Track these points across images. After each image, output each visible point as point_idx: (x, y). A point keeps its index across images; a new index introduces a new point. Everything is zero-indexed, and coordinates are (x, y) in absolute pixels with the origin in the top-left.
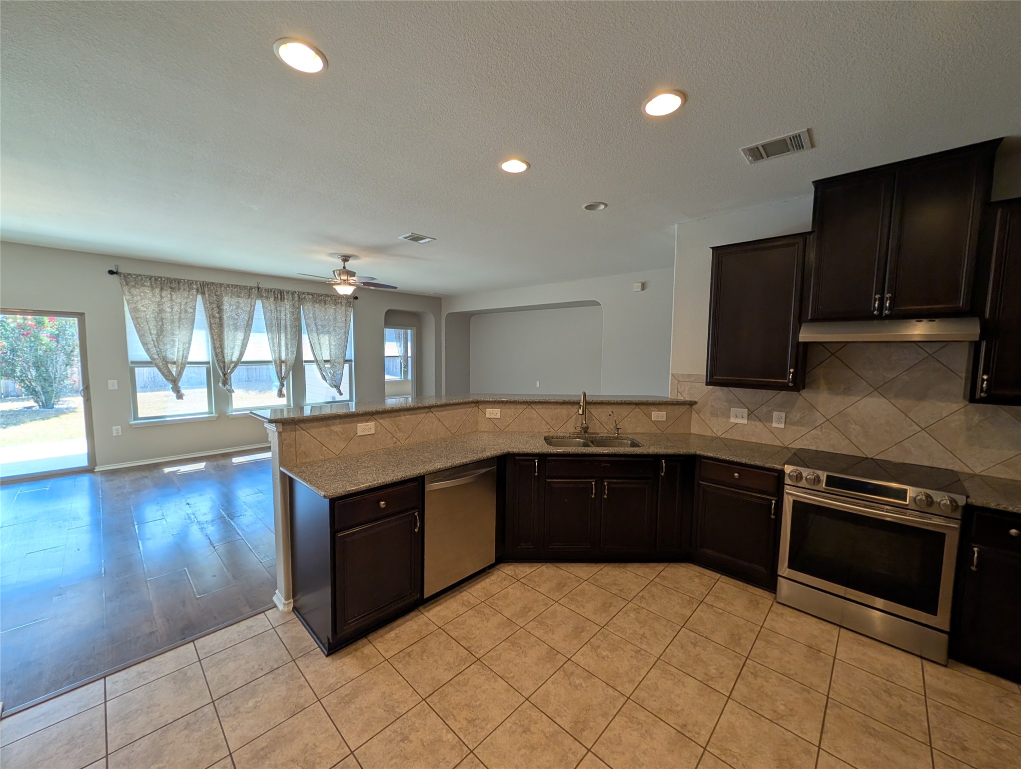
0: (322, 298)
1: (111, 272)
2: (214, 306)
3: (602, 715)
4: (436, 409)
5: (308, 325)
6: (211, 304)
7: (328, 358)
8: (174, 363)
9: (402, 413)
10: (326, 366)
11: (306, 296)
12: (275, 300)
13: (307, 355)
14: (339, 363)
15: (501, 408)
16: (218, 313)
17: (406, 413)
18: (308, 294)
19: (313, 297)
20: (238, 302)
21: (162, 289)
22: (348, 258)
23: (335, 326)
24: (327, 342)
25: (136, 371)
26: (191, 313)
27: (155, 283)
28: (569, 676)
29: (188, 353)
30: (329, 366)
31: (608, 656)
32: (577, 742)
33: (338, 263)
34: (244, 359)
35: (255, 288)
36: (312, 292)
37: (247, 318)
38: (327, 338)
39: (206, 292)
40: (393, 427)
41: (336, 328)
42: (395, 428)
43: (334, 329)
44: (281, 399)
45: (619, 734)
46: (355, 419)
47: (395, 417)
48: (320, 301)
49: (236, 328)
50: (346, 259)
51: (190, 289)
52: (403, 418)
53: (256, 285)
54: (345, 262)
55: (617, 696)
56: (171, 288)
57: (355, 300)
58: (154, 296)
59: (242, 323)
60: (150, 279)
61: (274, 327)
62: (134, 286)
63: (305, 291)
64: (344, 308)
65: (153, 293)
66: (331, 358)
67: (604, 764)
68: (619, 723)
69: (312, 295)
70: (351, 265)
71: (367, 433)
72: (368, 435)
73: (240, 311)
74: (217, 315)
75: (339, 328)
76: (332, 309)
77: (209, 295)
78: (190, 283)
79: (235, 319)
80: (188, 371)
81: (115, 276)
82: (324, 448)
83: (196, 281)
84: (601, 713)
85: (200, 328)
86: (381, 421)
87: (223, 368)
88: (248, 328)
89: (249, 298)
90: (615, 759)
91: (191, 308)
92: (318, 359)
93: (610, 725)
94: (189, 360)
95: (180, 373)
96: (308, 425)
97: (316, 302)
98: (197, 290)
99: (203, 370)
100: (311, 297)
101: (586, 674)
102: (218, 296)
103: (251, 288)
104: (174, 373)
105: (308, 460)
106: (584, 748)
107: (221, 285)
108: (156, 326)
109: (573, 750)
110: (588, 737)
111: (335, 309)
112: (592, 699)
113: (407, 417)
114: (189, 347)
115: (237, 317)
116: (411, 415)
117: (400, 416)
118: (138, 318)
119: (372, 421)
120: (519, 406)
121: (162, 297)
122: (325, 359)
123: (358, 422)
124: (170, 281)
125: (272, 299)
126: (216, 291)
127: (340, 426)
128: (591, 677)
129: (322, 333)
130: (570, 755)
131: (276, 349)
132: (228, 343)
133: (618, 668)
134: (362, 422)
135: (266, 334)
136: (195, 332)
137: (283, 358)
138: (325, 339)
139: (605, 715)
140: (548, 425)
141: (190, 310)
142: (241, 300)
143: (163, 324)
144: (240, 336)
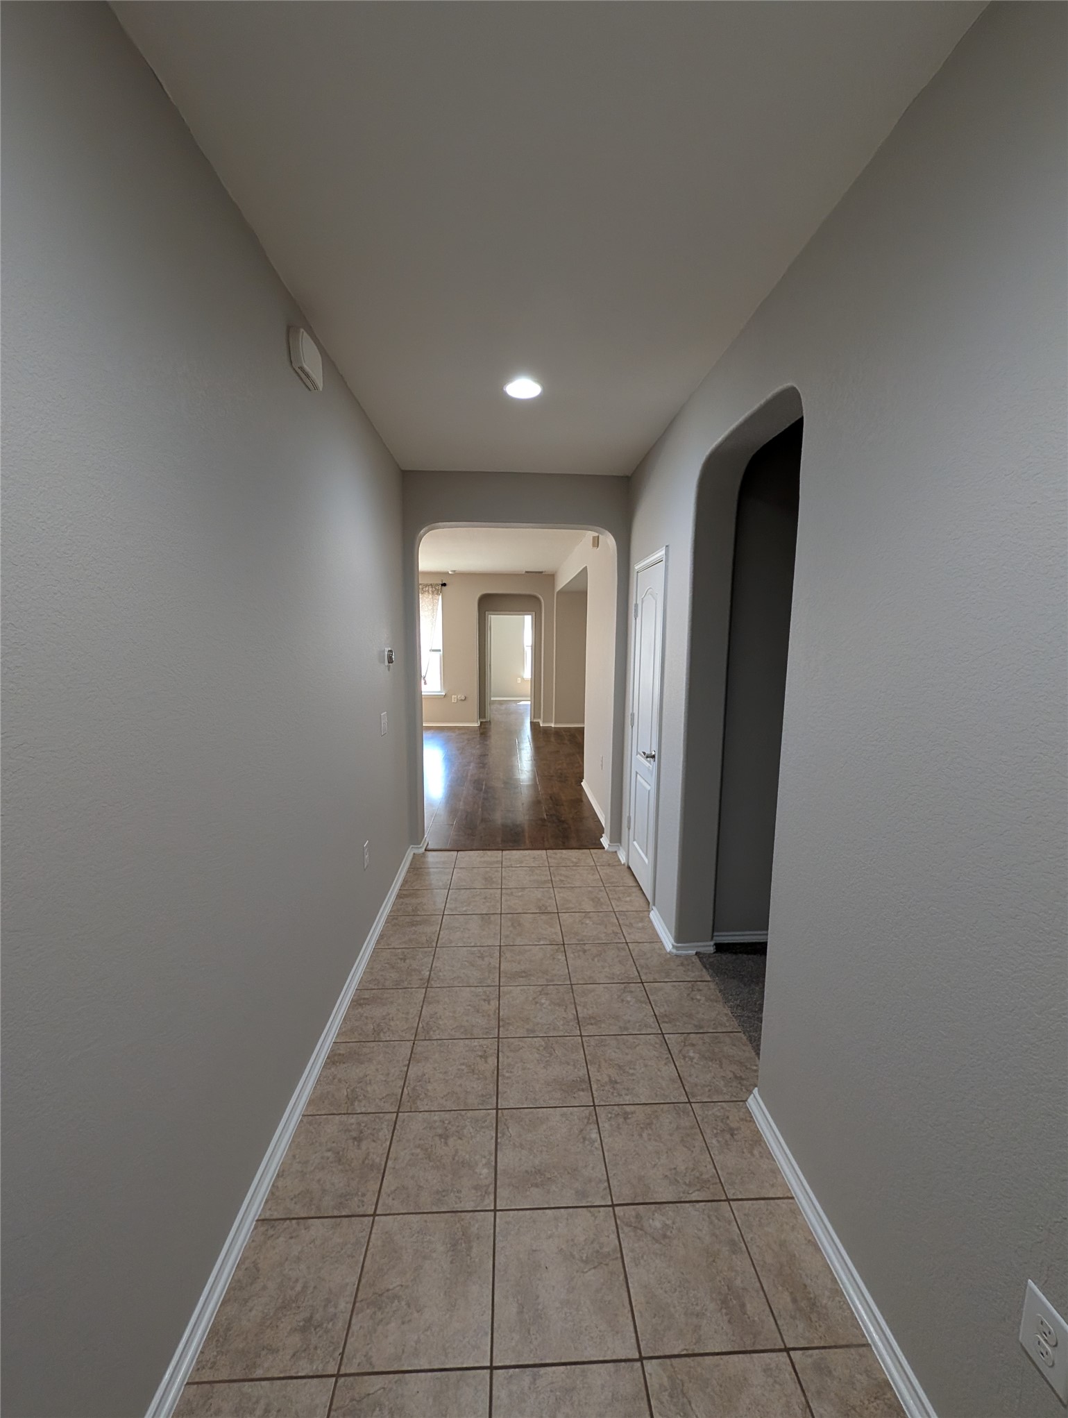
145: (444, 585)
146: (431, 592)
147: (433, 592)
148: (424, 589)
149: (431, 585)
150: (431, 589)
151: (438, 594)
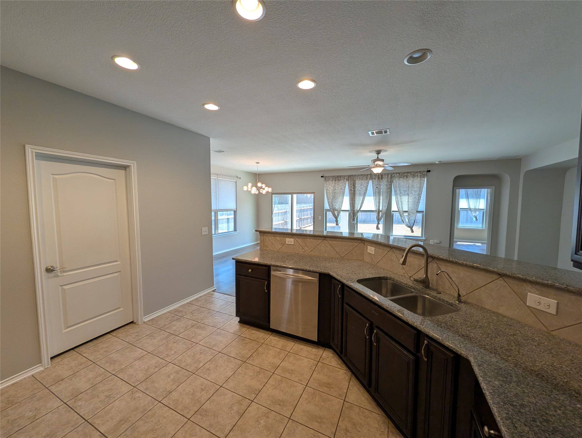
0: (405, 174)
1: (322, 177)
2: (352, 185)
3: (210, 424)
4: (330, 239)
5: (395, 191)
6: (351, 184)
7: (407, 210)
8: (337, 210)
9: (308, 237)
10: (405, 214)
11: (396, 175)
12: (378, 179)
13: (394, 208)
14: (413, 213)
15: (375, 247)
16: (353, 188)
17: (310, 238)
18: (397, 173)
19: (400, 174)
20: (362, 182)
21: (335, 180)
22: (379, 152)
23: (412, 191)
24: (407, 200)
25: (327, 213)
26: (344, 189)
27: (334, 178)
28: (239, 403)
29: (342, 206)
30: (407, 214)
31: (260, 424)
32: (194, 413)
33: (374, 156)
34: (361, 209)
35: (369, 174)
36: (399, 172)
37: (365, 190)
38: (407, 198)
39: (350, 180)
40: (303, 243)
41: (412, 192)
42: (304, 244)
43: (411, 192)
44: (377, 230)
45: (197, 435)
46: (285, 236)
47: (304, 239)
48: (404, 176)
49: (360, 195)
50: (378, 152)
51: (344, 179)
52: (308, 240)
53: (370, 173)
54: (378, 155)
55: (225, 433)
56: (338, 180)
57: (428, 173)
58: (332, 184)
59: (363, 192)
60: (332, 177)
61: (377, 193)
62: (327, 181)
63: (395, 172)
64: (419, 179)
65: (332, 183)
66: (408, 209)
67: (180, 428)
68: (204, 434)
69: (399, 173)
70: (381, 156)
71: (290, 243)
72: (291, 244)
73: (362, 186)
74: (353, 189)
75: (415, 191)
76: (410, 180)
77: (351, 181)
78: (344, 176)
79: (360, 191)
80: (342, 213)
81: (323, 178)
82: (273, 246)
83: (346, 175)
84: (212, 423)
85: (347, 196)
86: (297, 239)
87: (354, 213)
88: (365, 195)
89: (366, 180)
90: (182, 434)
91: (344, 187)
92: (400, 210)
93: (204, 429)
94: (342, 209)
95: (338, 215)
96: (268, 235)
97: (401, 177)
98: (347, 179)
99: (347, 213)
100: (398, 175)
101: (242, 412)
102: (354, 180)
103: (368, 175)
104: (336, 215)
105: (267, 249)
106: (190, 416)
107: (355, 175)
108: (332, 196)
109: (190, 412)
110: (197, 418)
111: (413, 180)
112: (222, 417)
113: (311, 240)
114: (342, 203)
115: (360, 189)
116: (313, 239)
117: (307, 239)
118: (327, 193)
119: (293, 238)
120: (385, 248)
121: (335, 184)
122: (404, 210)
123: (286, 237)
124: (338, 177)
125: (377, 179)
126: (354, 178)
127: (279, 237)
128: (239, 415)
129: (404, 195)
130: (187, 410)
131: (377, 204)
132: (357, 202)
133: (249, 432)
134: (288, 238)
135: (373, 197)
136: (345, 197)
137: (381, 209)
138: (405, 199)
139: (211, 426)
140: (403, 270)
141: (343, 188)
142: (363, 181)
143: (335, 195)
144: (361, 198)
145: (429, 171)
146: (419, 176)
147: (421, 176)
148: (415, 175)
149: (420, 172)
150: (419, 174)
151: (424, 177)
